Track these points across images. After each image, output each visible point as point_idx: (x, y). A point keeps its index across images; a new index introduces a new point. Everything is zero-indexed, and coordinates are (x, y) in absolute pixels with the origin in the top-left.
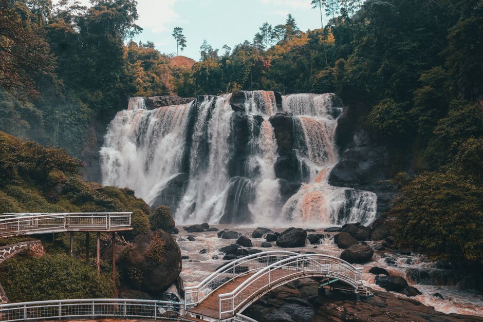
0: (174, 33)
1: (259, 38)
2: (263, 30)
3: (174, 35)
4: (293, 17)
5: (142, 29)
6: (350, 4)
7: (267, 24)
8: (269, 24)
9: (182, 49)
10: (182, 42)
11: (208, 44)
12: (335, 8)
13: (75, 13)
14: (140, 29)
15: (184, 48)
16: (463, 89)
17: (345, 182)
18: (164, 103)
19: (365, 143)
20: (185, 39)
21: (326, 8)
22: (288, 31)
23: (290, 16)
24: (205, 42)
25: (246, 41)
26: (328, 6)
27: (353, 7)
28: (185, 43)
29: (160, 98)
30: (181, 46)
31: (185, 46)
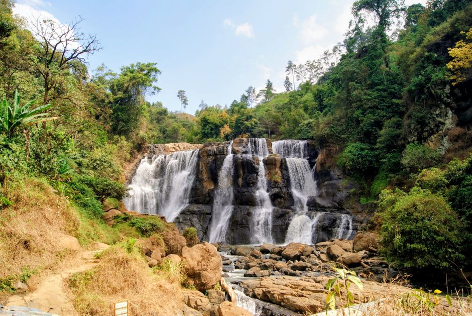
0: (178, 94)
1: (245, 98)
2: (249, 92)
3: (178, 96)
4: (271, 81)
5: (161, 89)
6: (315, 71)
7: (251, 87)
8: (253, 87)
9: (185, 107)
10: (185, 102)
11: (204, 103)
12: (303, 74)
13: (107, 78)
14: (159, 89)
15: (187, 106)
16: (416, 134)
17: (326, 208)
18: (177, 148)
19: (340, 177)
20: (187, 99)
21: (297, 74)
22: (267, 93)
23: (269, 81)
24: (203, 101)
25: (235, 100)
26: (298, 73)
27: (318, 74)
28: (187, 102)
29: (175, 145)
30: (184, 105)
31: (187, 104)
